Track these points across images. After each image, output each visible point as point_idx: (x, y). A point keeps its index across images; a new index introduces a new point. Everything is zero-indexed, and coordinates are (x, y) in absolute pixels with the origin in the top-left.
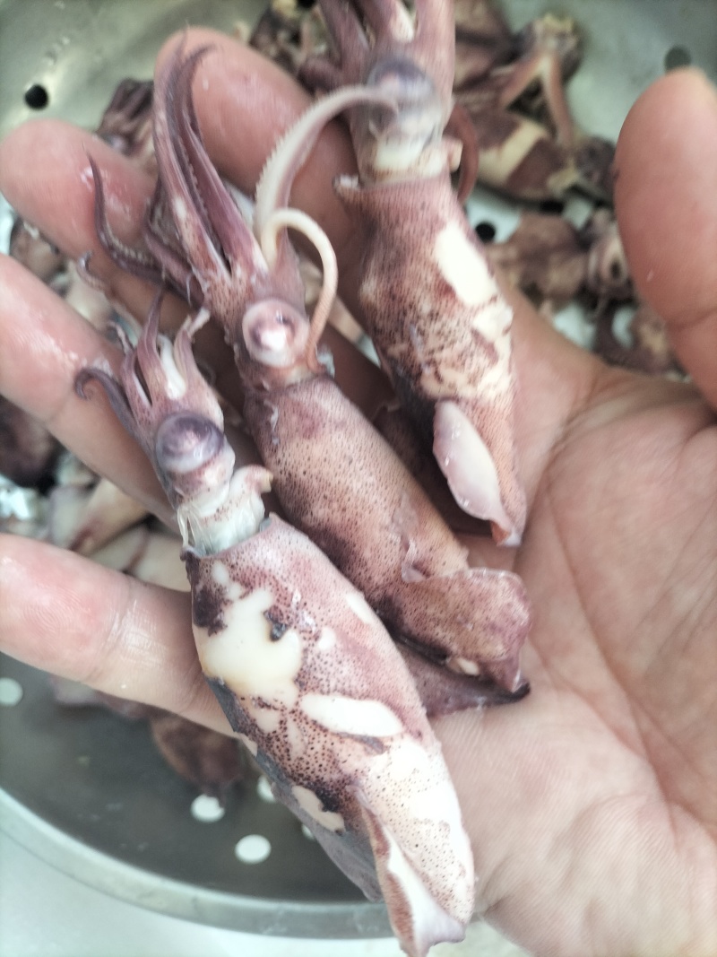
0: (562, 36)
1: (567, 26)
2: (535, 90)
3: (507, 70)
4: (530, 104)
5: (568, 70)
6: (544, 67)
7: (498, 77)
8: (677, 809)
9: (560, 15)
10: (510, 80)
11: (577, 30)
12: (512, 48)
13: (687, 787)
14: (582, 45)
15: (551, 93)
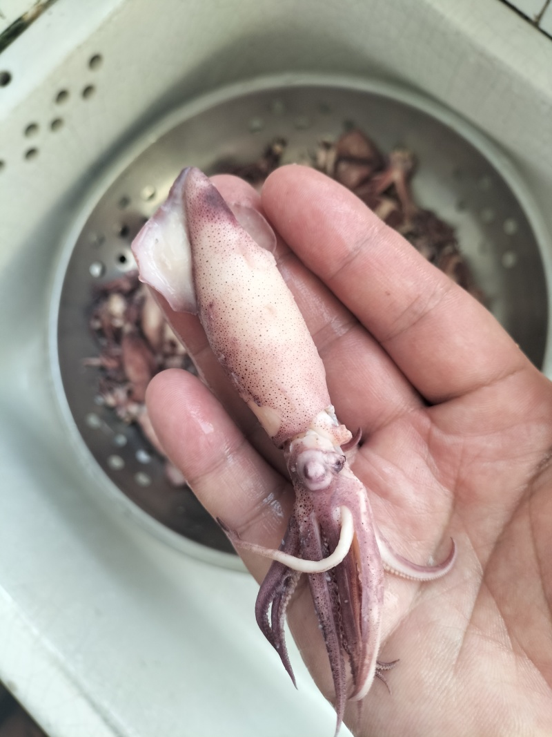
1: (407, 155)
2: (392, 186)
3: (377, 178)
4: (390, 192)
5: (409, 176)
6: (396, 175)
7: (374, 180)
9: (403, 149)
10: (380, 182)
11: (414, 157)
12: (379, 164)
14: (416, 163)
15: (400, 189)
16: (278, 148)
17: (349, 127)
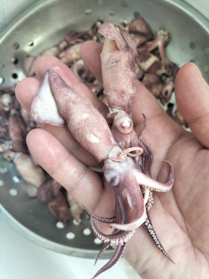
0: (164, 36)
1: (166, 33)
2: (157, 49)
3: (150, 43)
4: (155, 52)
5: (166, 44)
6: (159, 43)
7: (148, 45)
8: (196, 249)
9: (164, 30)
10: (151, 46)
11: (169, 35)
12: (151, 37)
13: (199, 243)
14: (170, 38)
15: (161, 50)
16: (99, 24)
17: (137, 16)
